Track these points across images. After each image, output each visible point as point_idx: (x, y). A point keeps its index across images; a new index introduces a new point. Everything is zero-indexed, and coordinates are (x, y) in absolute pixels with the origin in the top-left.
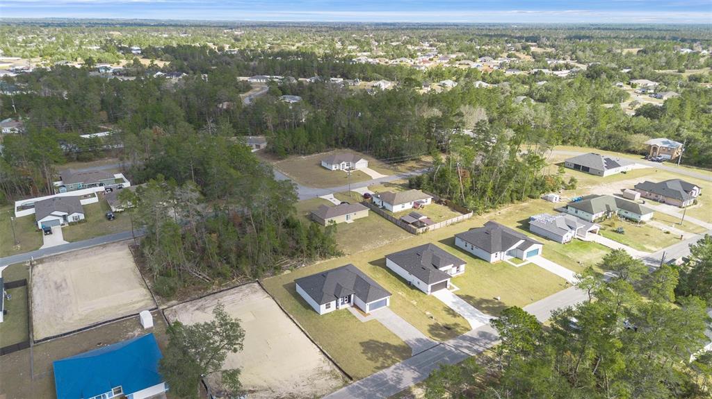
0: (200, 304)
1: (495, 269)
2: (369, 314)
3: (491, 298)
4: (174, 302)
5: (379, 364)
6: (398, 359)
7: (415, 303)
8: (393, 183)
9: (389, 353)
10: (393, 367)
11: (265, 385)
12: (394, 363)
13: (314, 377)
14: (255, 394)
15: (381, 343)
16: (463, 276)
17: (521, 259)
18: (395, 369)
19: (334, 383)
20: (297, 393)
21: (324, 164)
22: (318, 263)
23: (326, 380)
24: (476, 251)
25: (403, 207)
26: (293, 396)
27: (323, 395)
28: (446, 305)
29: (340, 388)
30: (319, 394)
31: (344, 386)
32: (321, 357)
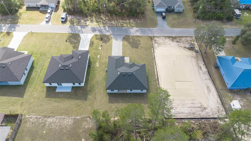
5: (139, 38)
6: (131, 37)
7: (99, 56)
9: (131, 40)
10: (134, 35)
11: (180, 48)
12: (133, 36)
13: (162, 44)
14: (185, 46)
15: (131, 45)
19: (157, 39)
23: (159, 41)
24: (28, 68)
26: (172, 41)
27: (163, 36)
28: (89, 48)
29: (156, 37)
30: (164, 38)
31: (155, 36)
32: (155, 50)
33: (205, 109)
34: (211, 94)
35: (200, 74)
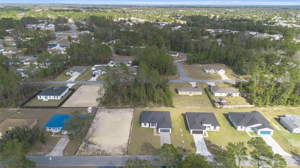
0: (110, 110)
1: (236, 134)
2: (159, 133)
3: (219, 146)
4: (104, 107)
5: (142, 153)
7: (182, 136)
8: (230, 83)
9: (150, 150)
10: (146, 156)
11: (100, 144)
12: (148, 154)
13: (117, 148)
15: (152, 146)
16: (216, 132)
17: (257, 134)
18: (146, 157)
19: (121, 153)
20: (106, 150)
21: (205, 69)
22: (162, 108)
23: (119, 151)
25: (221, 94)
26: (104, 151)
27: (113, 155)
28: (194, 141)
29: (121, 155)
30: (112, 154)
31: (123, 155)
32: (127, 142)
33: (108, 112)
34: (99, 117)
35: (97, 126)
